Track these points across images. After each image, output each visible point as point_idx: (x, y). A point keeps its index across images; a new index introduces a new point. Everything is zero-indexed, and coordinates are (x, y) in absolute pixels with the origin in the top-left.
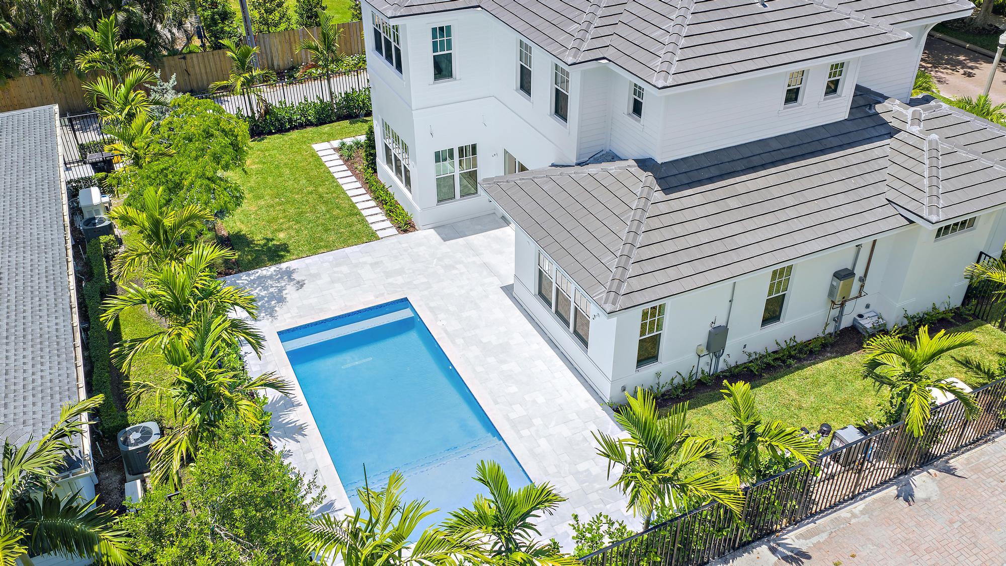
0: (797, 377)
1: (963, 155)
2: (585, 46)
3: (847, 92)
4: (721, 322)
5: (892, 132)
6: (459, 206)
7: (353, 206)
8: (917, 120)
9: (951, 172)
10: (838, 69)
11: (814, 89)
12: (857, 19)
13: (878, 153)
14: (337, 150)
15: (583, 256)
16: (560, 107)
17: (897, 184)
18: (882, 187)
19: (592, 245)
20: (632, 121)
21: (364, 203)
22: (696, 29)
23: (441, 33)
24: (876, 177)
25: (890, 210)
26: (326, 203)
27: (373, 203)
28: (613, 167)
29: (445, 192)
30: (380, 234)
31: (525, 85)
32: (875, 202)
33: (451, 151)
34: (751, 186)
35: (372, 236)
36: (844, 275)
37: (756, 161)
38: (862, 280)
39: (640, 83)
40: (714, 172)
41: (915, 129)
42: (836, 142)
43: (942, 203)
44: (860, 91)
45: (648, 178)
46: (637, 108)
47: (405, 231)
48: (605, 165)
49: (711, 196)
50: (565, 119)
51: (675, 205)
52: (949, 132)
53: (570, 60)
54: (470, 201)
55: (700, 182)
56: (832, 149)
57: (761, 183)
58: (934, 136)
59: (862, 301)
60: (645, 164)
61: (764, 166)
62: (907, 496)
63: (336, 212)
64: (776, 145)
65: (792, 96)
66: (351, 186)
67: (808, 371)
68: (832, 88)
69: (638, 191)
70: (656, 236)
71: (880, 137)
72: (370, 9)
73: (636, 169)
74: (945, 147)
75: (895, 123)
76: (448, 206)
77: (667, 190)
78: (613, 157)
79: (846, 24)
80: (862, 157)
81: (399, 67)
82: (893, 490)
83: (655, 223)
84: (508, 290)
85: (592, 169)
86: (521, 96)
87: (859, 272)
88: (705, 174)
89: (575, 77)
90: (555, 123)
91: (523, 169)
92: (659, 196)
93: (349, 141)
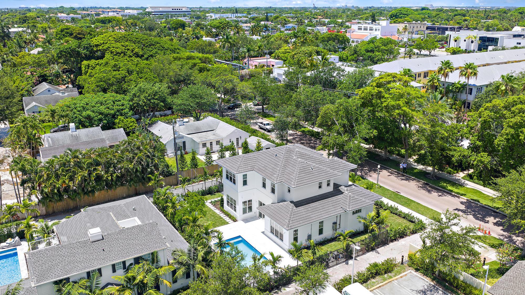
0: (327, 246)
1: (356, 197)
2: (278, 180)
3: (332, 185)
4: (310, 234)
5: (342, 193)
6: (248, 215)
7: (220, 216)
8: (347, 190)
9: (353, 201)
10: (329, 181)
11: (324, 185)
12: (331, 171)
13: (339, 197)
14: (211, 203)
15: (281, 221)
16: (273, 191)
17: (343, 204)
18: (340, 205)
19: (283, 218)
20: (288, 193)
21: (222, 215)
22: (299, 176)
23: (245, 176)
24: (339, 202)
25: (341, 209)
26: (213, 216)
27: (225, 216)
28: (285, 203)
29: (244, 212)
30: (229, 222)
31: (264, 186)
32: (338, 208)
33: (246, 201)
34: (313, 205)
35: (227, 223)
36: (335, 223)
37: (314, 200)
38: (339, 225)
39: (289, 187)
40: (305, 203)
41: (347, 192)
42: (330, 196)
43: (351, 207)
44: (335, 184)
45: (292, 205)
46: (289, 191)
47: (235, 221)
48: (283, 203)
49: (305, 208)
50: (274, 193)
51: (298, 210)
52: (354, 193)
53: (276, 183)
54: (251, 213)
55: (303, 205)
56: (330, 197)
57: (315, 205)
58: (350, 194)
59: (340, 229)
60: (292, 202)
61: (316, 201)
62: (347, 264)
63: (216, 218)
64: (318, 197)
65: (320, 187)
66: (218, 212)
67: (330, 244)
68: (328, 185)
69: (291, 207)
70: (295, 216)
71: (340, 194)
72: (225, 169)
73: (290, 203)
74: (353, 195)
75: (343, 191)
76: (245, 215)
77: (296, 207)
78: (285, 201)
79: (329, 172)
80: (336, 199)
81: (234, 183)
82: (345, 263)
83: (295, 213)
84: (263, 233)
85: (281, 203)
86: (263, 189)
87: (338, 223)
88: (304, 204)
89: (276, 186)
90: (272, 194)
91: (264, 205)
92: (295, 208)
93: (213, 200)
